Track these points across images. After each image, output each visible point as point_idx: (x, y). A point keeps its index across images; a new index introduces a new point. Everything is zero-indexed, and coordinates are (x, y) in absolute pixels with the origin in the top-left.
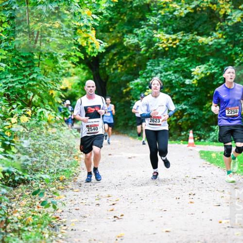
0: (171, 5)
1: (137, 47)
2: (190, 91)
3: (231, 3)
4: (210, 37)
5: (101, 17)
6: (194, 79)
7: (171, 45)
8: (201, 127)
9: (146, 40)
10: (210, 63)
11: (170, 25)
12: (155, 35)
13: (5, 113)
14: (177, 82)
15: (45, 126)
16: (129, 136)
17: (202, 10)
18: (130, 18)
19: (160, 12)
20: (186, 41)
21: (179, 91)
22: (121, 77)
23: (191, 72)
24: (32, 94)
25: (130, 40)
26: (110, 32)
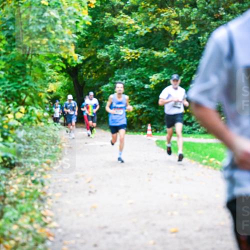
0: (133, 27)
1: (107, 59)
2: (148, 94)
3: (180, 25)
4: (164, 52)
5: (79, 36)
6: (152, 84)
7: (134, 58)
8: (158, 122)
9: (114, 54)
10: (164, 72)
11: (133, 42)
12: (121, 50)
13: (4, 111)
14: (138, 87)
15: (36, 121)
16: (101, 129)
17: (158, 31)
18: (102, 37)
19: (125, 32)
20: (145, 55)
21: (140, 94)
22: (95, 83)
23: (149, 79)
24: (24, 96)
25: (102, 54)
26: (86, 47)
